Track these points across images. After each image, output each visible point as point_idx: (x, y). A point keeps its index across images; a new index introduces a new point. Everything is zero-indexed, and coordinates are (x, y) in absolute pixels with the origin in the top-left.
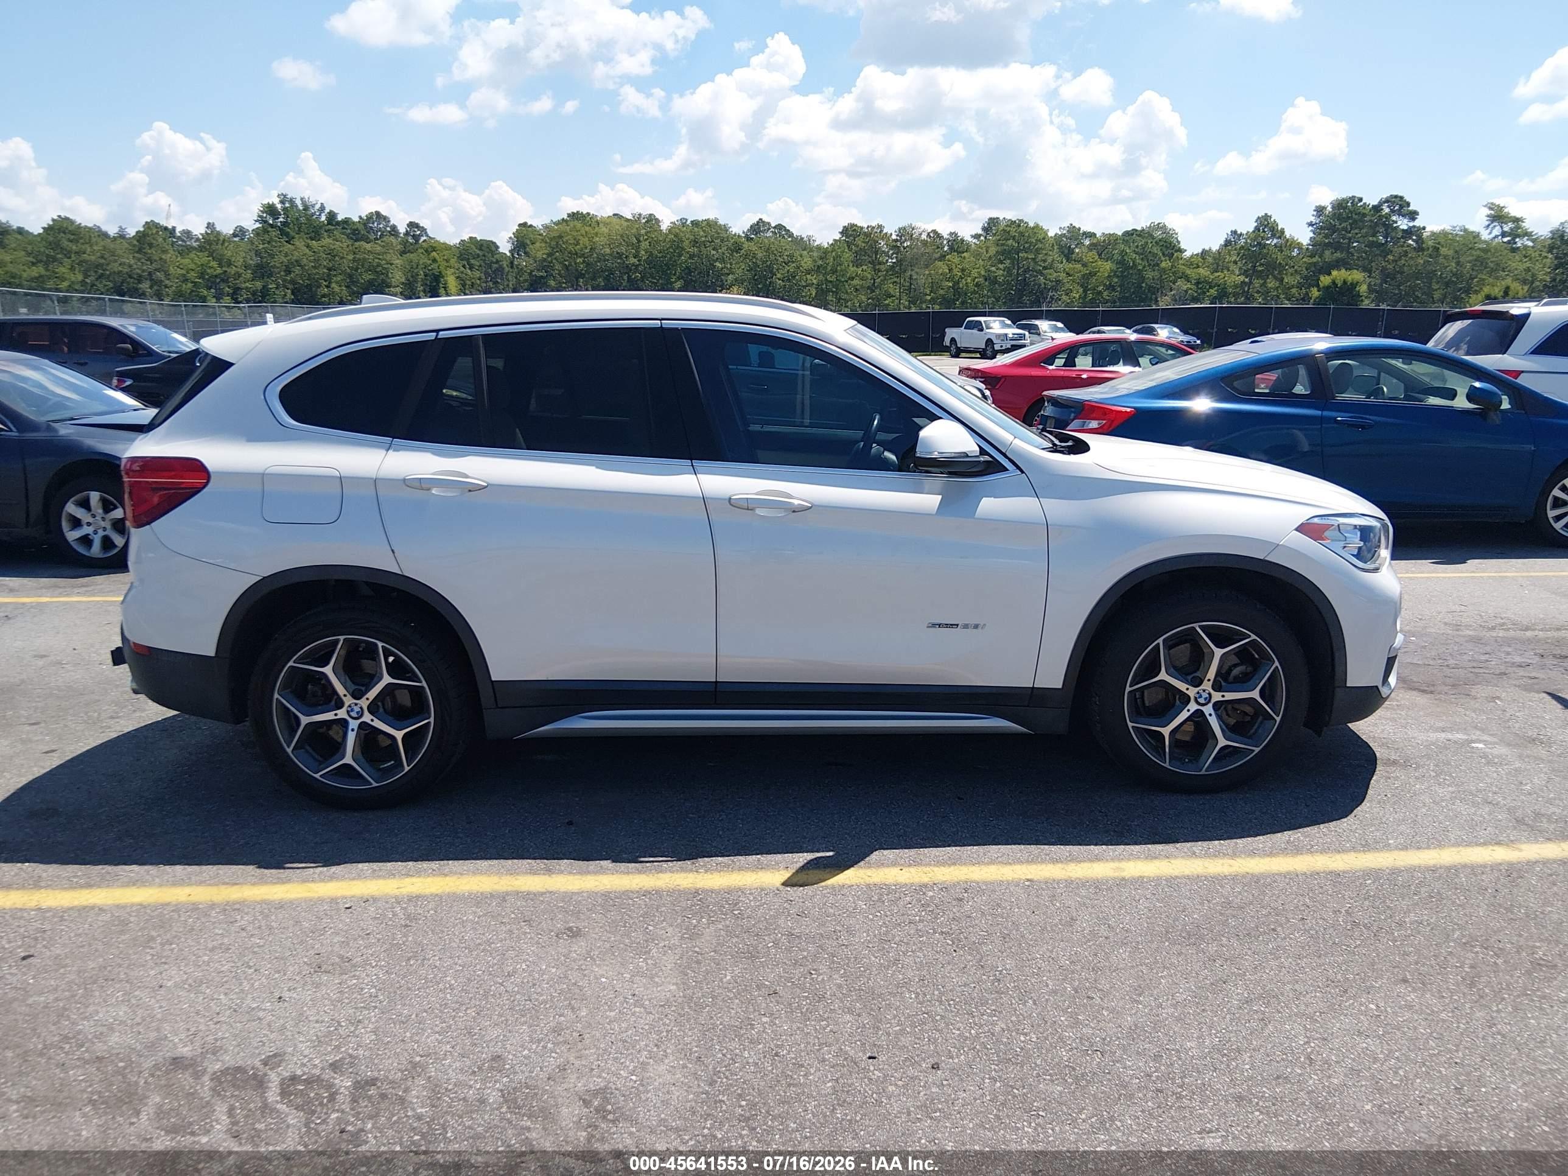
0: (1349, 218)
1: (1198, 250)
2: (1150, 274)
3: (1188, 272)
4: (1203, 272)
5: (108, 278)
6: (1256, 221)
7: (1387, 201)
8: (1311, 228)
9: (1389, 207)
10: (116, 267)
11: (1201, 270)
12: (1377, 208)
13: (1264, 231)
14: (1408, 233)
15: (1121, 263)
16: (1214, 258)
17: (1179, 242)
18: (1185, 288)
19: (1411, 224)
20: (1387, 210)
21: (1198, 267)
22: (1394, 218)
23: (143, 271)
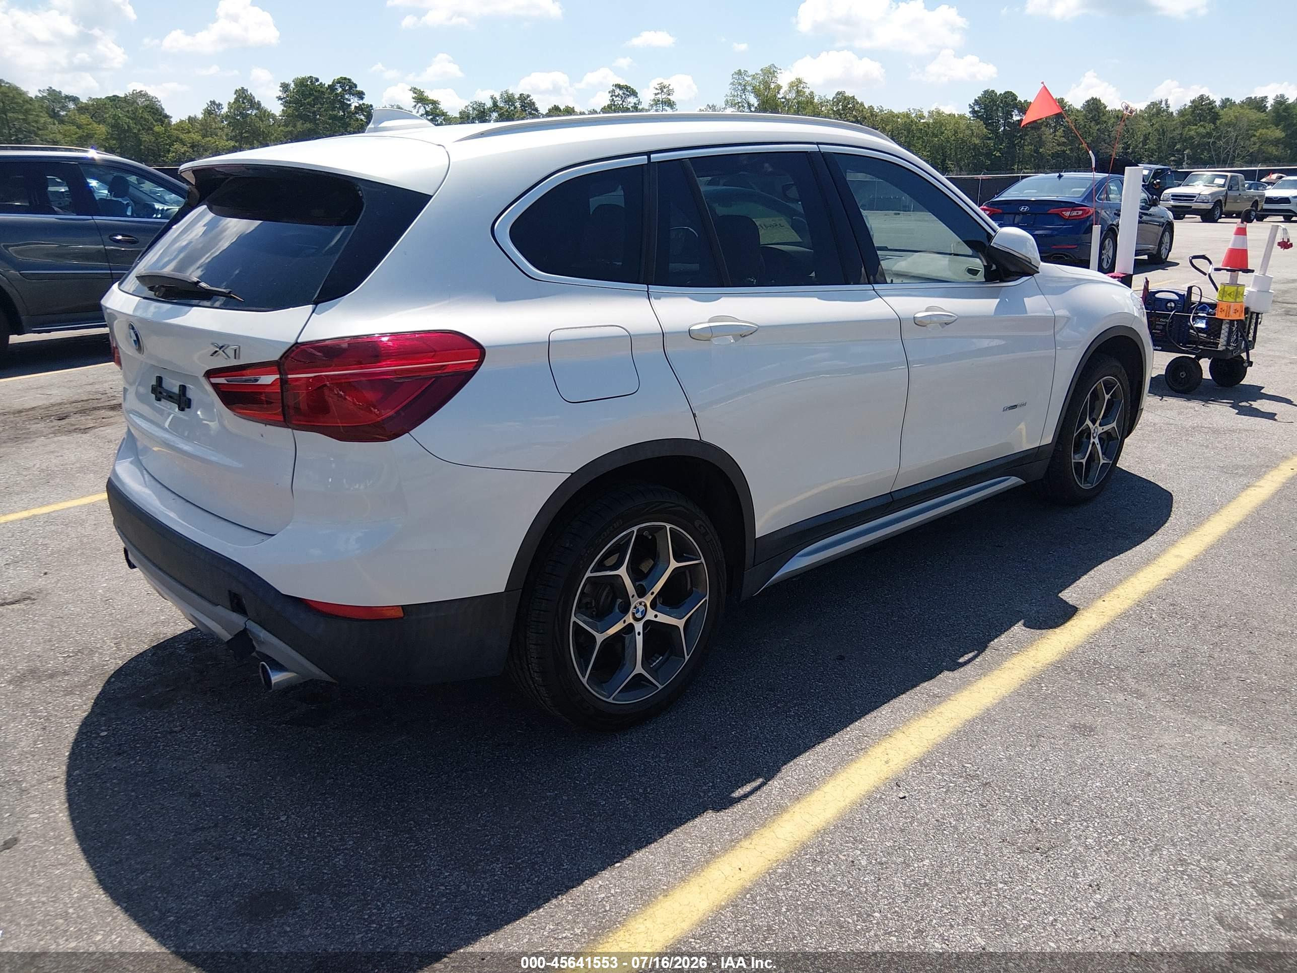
0: (311, 95)
1: (185, 117)
2: (145, 137)
3: (182, 136)
4: (196, 137)
6: (235, 93)
7: (339, 82)
8: (280, 102)
9: (341, 87)
11: (192, 135)
12: (332, 88)
13: (244, 103)
14: (359, 109)
15: (116, 126)
16: (202, 125)
17: (163, 110)
18: (182, 150)
19: (361, 102)
20: (340, 90)
21: (189, 132)
22: (347, 96)
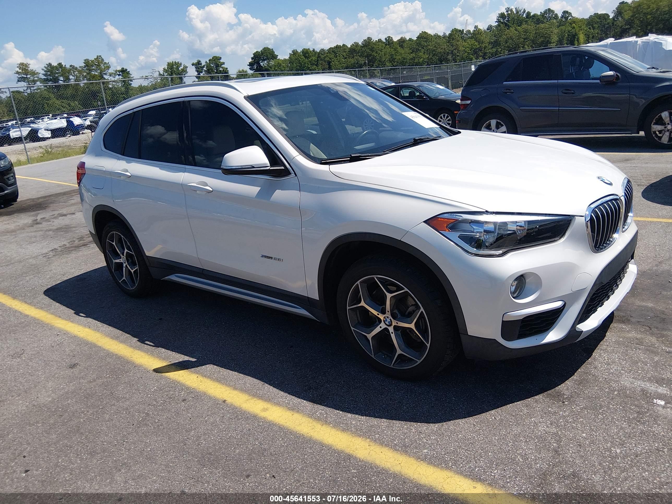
5: (437, 56)
10: (439, 50)
23: (449, 50)
